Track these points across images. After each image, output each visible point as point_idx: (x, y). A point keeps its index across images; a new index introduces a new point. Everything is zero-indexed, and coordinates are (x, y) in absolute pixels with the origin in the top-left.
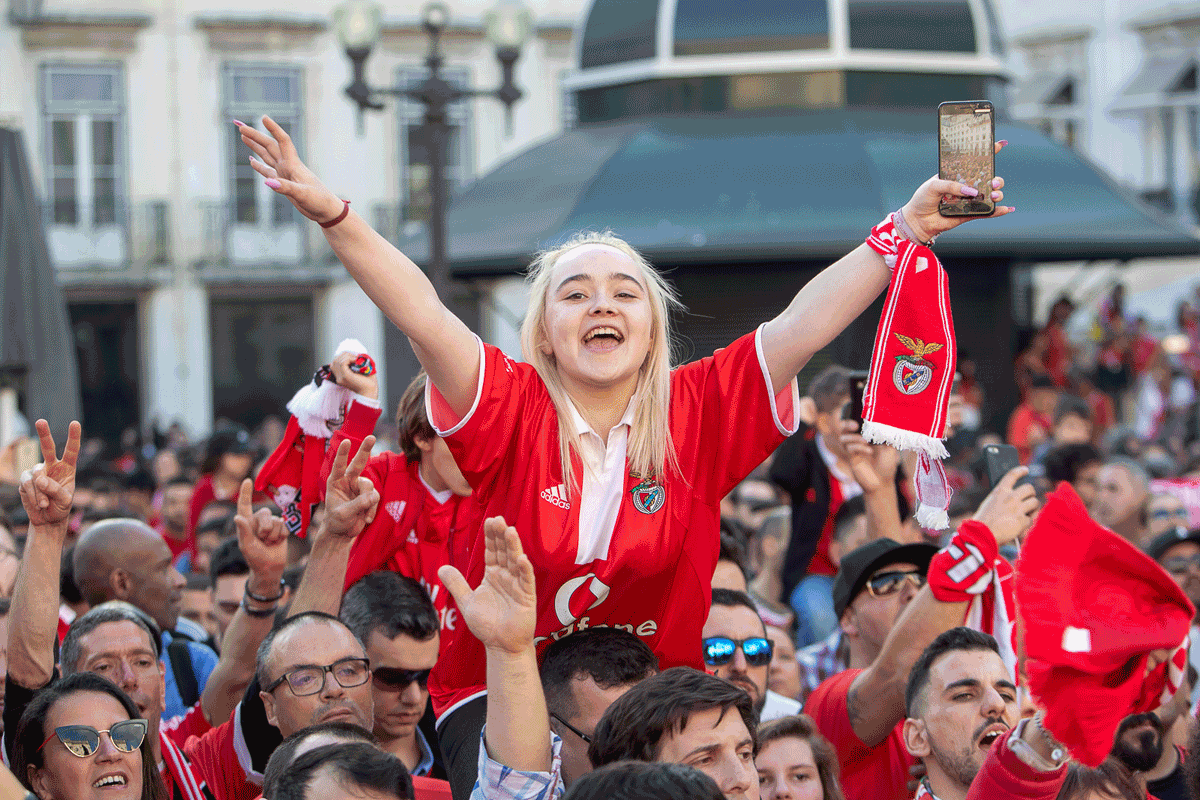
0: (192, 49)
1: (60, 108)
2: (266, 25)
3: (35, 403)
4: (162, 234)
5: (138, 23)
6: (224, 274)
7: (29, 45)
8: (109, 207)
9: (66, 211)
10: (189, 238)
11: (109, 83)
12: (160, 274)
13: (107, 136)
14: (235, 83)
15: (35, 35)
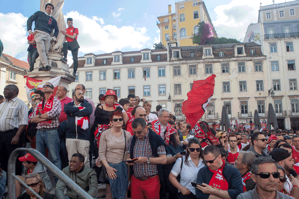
0: (288, 98)
1: (276, 103)
2: (295, 96)
3: (274, 126)
4: (286, 113)
5: (283, 96)
6: (292, 117)
7: (273, 99)
8: (281, 111)
9: (277, 112)
10: (288, 113)
11: (281, 101)
12: (286, 117)
13: (281, 106)
14: (292, 101)
15: (274, 98)
